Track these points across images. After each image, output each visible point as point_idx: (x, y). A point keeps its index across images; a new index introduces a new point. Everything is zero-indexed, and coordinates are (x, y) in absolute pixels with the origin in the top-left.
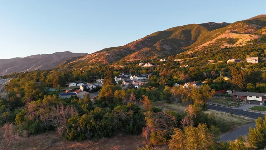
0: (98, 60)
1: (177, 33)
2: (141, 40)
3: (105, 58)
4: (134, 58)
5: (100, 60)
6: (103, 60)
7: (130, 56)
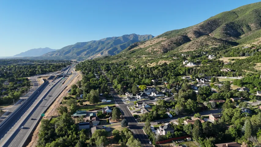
0: (154, 49)
1: (248, 13)
2: (202, 23)
3: (160, 47)
4: (188, 48)
5: (155, 50)
6: (158, 49)
7: (184, 46)
